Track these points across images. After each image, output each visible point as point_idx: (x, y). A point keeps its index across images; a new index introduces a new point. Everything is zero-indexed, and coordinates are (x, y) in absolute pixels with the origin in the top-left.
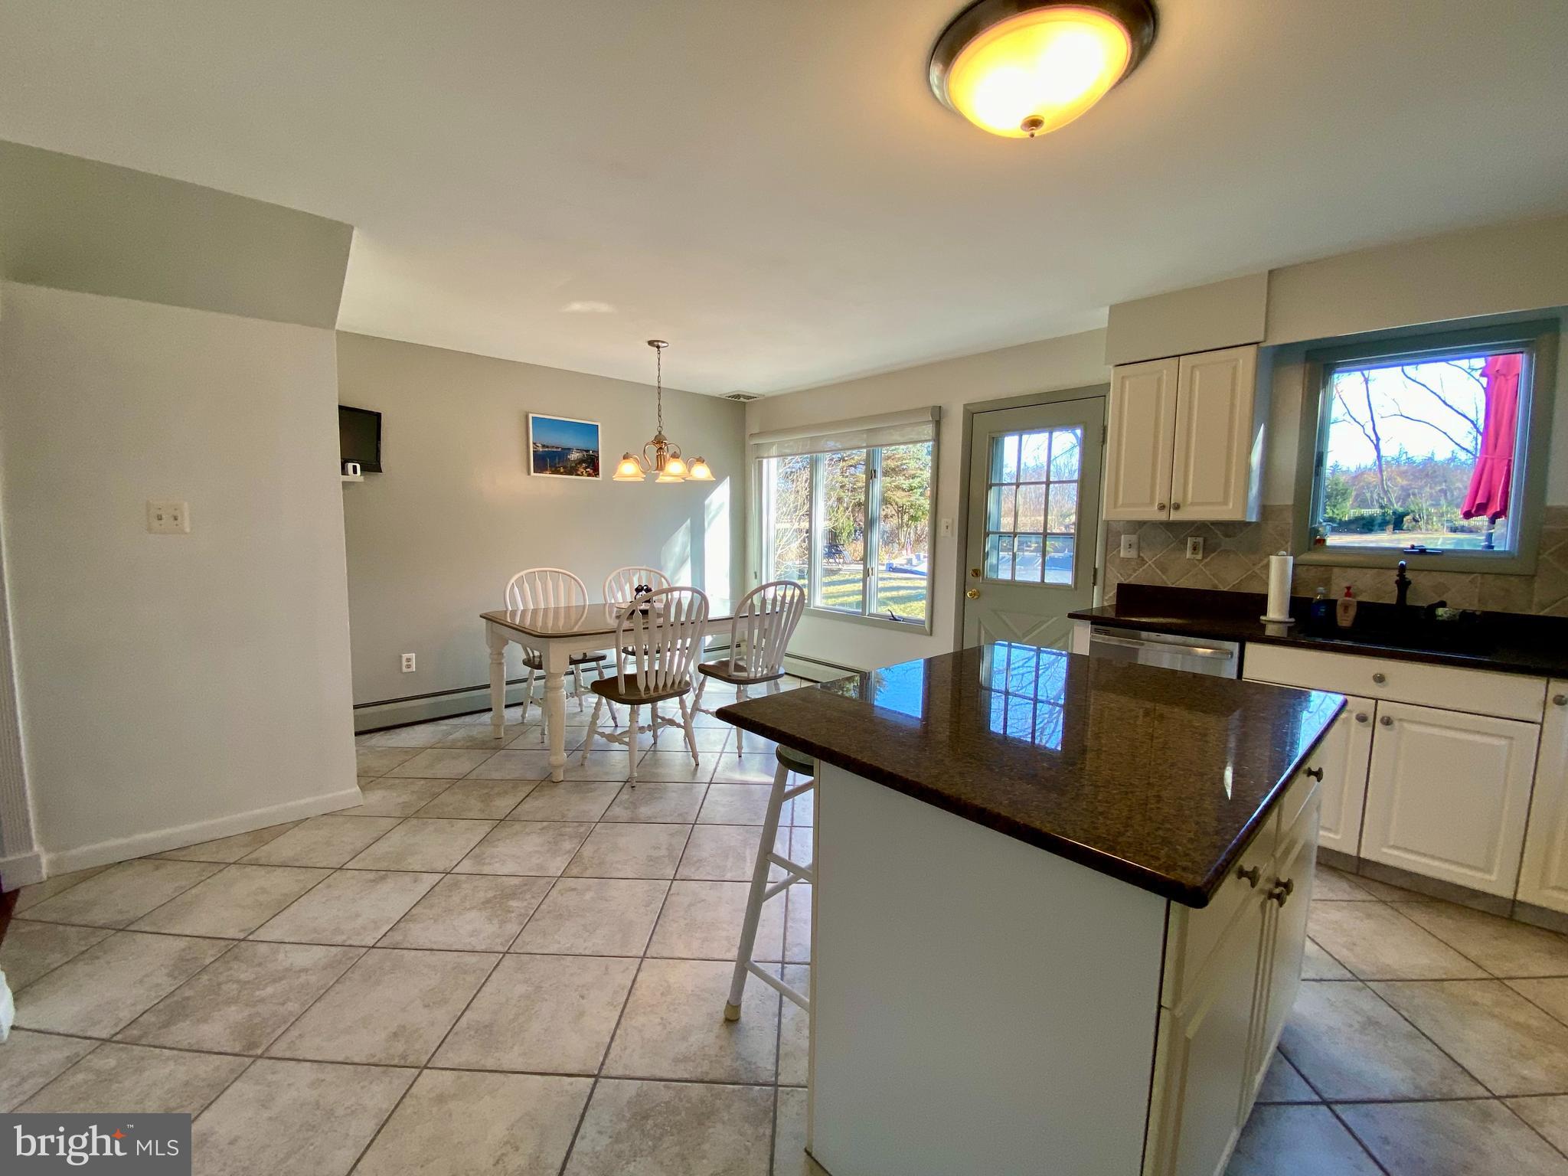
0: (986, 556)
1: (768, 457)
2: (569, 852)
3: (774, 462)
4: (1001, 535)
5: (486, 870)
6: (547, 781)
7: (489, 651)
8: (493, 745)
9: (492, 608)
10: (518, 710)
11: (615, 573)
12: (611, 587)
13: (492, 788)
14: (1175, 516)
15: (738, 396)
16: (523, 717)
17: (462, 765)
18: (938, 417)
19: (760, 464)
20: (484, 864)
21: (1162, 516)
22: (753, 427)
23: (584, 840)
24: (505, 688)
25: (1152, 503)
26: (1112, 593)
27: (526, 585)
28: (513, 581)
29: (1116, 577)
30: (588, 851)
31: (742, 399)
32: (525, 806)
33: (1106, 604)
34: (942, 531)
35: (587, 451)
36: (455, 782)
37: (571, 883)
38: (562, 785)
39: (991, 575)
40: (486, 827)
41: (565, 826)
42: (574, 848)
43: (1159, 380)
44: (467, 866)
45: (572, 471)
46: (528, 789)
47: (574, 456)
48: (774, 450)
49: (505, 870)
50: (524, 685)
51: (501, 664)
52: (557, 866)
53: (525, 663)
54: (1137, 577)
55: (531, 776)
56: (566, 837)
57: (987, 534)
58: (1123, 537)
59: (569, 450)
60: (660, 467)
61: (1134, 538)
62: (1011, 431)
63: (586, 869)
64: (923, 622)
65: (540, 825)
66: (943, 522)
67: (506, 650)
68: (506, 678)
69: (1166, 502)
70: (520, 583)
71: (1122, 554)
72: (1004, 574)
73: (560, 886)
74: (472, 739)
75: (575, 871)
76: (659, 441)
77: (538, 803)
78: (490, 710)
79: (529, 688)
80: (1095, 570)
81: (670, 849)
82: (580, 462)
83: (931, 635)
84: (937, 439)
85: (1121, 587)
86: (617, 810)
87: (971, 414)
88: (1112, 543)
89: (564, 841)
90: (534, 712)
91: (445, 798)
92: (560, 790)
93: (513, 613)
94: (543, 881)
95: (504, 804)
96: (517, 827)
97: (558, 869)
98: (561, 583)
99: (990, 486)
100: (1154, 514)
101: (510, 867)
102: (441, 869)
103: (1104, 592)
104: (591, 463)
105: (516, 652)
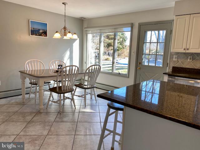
0: (142, 59)
1: (89, 33)
2: (48, 129)
3: (90, 34)
4: (146, 54)
5: (28, 134)
6: (39, 113)
7: (21, 80)
8: (23, 104)
9: (22, 70)
10: (29, 95)
11: (52, 61)
12: (51, 65)
13: (25, 114)
14: (187, 51)
15: (82, 18)
16: (29, 97)
17: (16, 109)
18: (132, 26)
19: (87, 35)
20: (26, 133)
21: (184, 51)
22: (85, 26)
23: (51, 126)
24: (25, 89)
25: (182, 48)
26: (171, 68)
27: (30, 64)
28: (26, 63)
29: (172, 65)
30: (52, 129)
31: (83, 19)
32: (35, 118)
33: (170, 71)
34: (132, 53)
35: (44, 30)
36: (15, 113)
37: (50, 136)
38: (43, 113)
39: (143, 64)
40: (26, 124)
41: (45, 123)
42: (49, 128)
43: (186, 20)
44: (22, 133)
45: (40, 35)
46: (34, 114)
47: (41, 31)
48: (90, 32)
49: (32, 134)
50: (30, 89)
51: (24, 84)
52: (45, 133)
53: (30, 83)
54: (177, 65)
55: (34, 111)
56: (46, 126)
57: (143, 54)
58: (174, 56)
59: (39, 30)
60: (65, 35)
61: (176, 56)
62: (149, 30)
63: (53, 133)
64: (126, 75)
65: (39, 123)
66: (132, 51)
67: (25, 80)
68: (26, 87)
69: (185, 48)
70: (28, 63)
71: (174, 60)
72: (146, 64)
73: (47, 137)
74: (17, 102)
75: (50, 134)
76: (65, 28)
77: (37, 118)
78: (22, 95)
79: (31, 90)
80: (168, 63)
81: (73, 128)
82: (43, 33)
83: (128, 77)
84: (132, 31)
85: (173, 67)
86: (58, 119)
87: (140, 25)
88: (171, 58)
89: (46, 127)
90: (32, 96)
91: (13, 117)
92: (42, 115)
93: (27, 71)
94: (43, 136)
95: (29, 118)
96: (34, 123)
97: (46, 133)
98: (38, 64)
99: (144, 43)
100: (182, 51)
101: (33, 133)
102: (16, 134)
103: (169, 68)
104: (45, 33)
105: (27, 81)
